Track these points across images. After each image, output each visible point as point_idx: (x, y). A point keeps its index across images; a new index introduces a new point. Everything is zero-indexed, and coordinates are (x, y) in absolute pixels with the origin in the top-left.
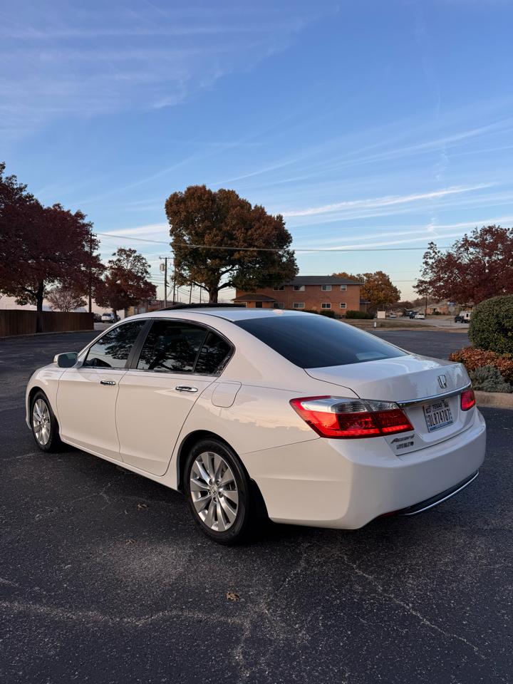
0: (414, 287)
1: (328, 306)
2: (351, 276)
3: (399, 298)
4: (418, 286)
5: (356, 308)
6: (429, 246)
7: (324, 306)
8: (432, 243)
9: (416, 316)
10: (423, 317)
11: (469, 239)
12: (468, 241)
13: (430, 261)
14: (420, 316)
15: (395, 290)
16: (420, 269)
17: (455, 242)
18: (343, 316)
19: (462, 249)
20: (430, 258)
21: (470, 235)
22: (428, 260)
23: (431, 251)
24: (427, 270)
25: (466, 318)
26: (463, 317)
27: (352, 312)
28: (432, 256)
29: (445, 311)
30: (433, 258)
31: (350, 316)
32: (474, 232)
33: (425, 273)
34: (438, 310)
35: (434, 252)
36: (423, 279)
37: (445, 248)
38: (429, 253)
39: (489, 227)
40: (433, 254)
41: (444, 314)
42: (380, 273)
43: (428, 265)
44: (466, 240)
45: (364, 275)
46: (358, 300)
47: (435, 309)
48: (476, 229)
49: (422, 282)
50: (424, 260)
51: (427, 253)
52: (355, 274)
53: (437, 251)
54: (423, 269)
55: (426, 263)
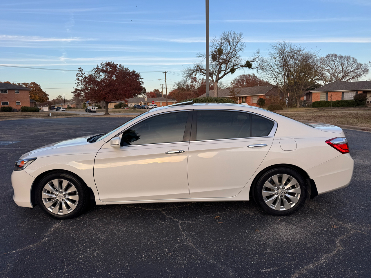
0: (72, 93)
1: (7, 103)
2: (14, 84)
3: (48, 99)
4: (74, 92)
5: (28, 105)
6: (79, 70)
7: (3, 103)
8: (80, 68)
9: (60, 109)
10: (64, 110)
11: (99, 68)
12: (99, 69)
13: (80, 78)
14: (63, 109)
15: (45, 94)
16: (75, 82)
17: (93, 69)
18: (19, 110)
19: (97, 73)
20: (80, 76)
21: (100, 66)
22: (79, 77)
23: (80, 73)
24: (79, 83)
25: (92, 110)
26: (90, 109)
27: (25, 107)
28: (81, 75)
29: (74, 106)
30: (82, 76)
31: (25, 109)
32: (102, 64)
33: (78, 85)
34: (70, 106)
35: (82, 73)
36: (77, 88)
37: (88, 71)
38: (79, 73)
39: (109, 62)
40: (81, 74)
41: (74, 108)
42: (34, 83)
43: (79, 80)
44: (98, 68)
45: (23, 84)
46: (29, 100)
47: (68, 105)
48: (103, 62)
49: (76, 90)
50: (77, 77)
51: (78, 73)
52: (16, 83)
53: (83, 73)
54: (77, 83)
55: (78, 79)
